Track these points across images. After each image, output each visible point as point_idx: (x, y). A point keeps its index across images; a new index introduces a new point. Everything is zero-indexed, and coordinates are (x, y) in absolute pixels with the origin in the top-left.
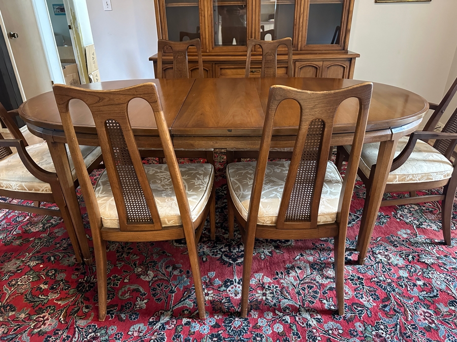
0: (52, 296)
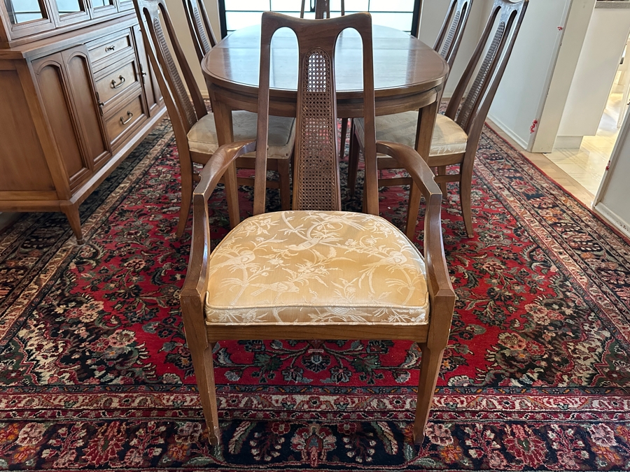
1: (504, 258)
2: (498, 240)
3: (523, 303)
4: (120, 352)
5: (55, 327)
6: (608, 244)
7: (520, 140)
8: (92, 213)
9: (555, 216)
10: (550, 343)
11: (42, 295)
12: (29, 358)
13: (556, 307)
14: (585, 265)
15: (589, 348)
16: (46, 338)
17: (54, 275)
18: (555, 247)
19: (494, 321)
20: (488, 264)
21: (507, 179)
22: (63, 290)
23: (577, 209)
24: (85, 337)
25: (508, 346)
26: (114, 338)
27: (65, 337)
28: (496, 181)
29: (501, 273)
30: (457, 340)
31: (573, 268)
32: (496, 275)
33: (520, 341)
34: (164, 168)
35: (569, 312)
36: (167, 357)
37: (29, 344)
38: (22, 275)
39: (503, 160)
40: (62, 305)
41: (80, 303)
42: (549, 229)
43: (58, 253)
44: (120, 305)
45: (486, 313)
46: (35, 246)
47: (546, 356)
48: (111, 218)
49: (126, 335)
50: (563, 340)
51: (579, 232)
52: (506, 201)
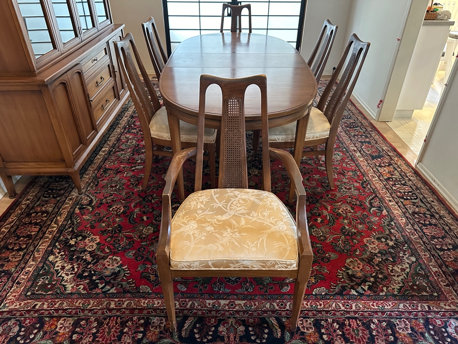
1: (353, 204)
2: (350, 191)
3: (363, 237)
4: (112, 271)
5: (71, 255)
6: (422, 194)
7: (371, 111)
8: (86, 171)
9: (389, 172)
10: (377, 265)
11: (60, 231)
12: (57, 275)
13: (383, 240)
14: (405, 210)
15: (401, 269)
16: (66, 262)
17: (66, 217)
18: (387, 196)
19: (343, 250)
20: (343, 208)
21: (360, 144)
22: (73, 228)
23: (404, 167)
24: (90, 261)
25: (351, 267)
26: (108, 261)
27: (77, 261)
28: (352, 145)
29: (350, 215)
30: (320, 264)
31: (397, 212)
32: (347, 217)
33: (359, 264)
34: (130, 135)
35: (391, 243)
36: (141, 274)
37: (56, 266)
38: (46, 217)
39: (358, 128)
40: (74, 238)
41: (84, 238)
42: (384, 183)
43: (67, 201)
44: (109, 239)
45: (339, 244)
46: (51, 196)
47: (374, 274)
48: (98, 175)
49: (115, 259)
50: (386, 263)
51: (404, 185)
52: (357, 161)
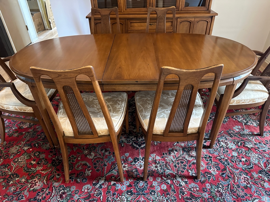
0: (39, 168)
